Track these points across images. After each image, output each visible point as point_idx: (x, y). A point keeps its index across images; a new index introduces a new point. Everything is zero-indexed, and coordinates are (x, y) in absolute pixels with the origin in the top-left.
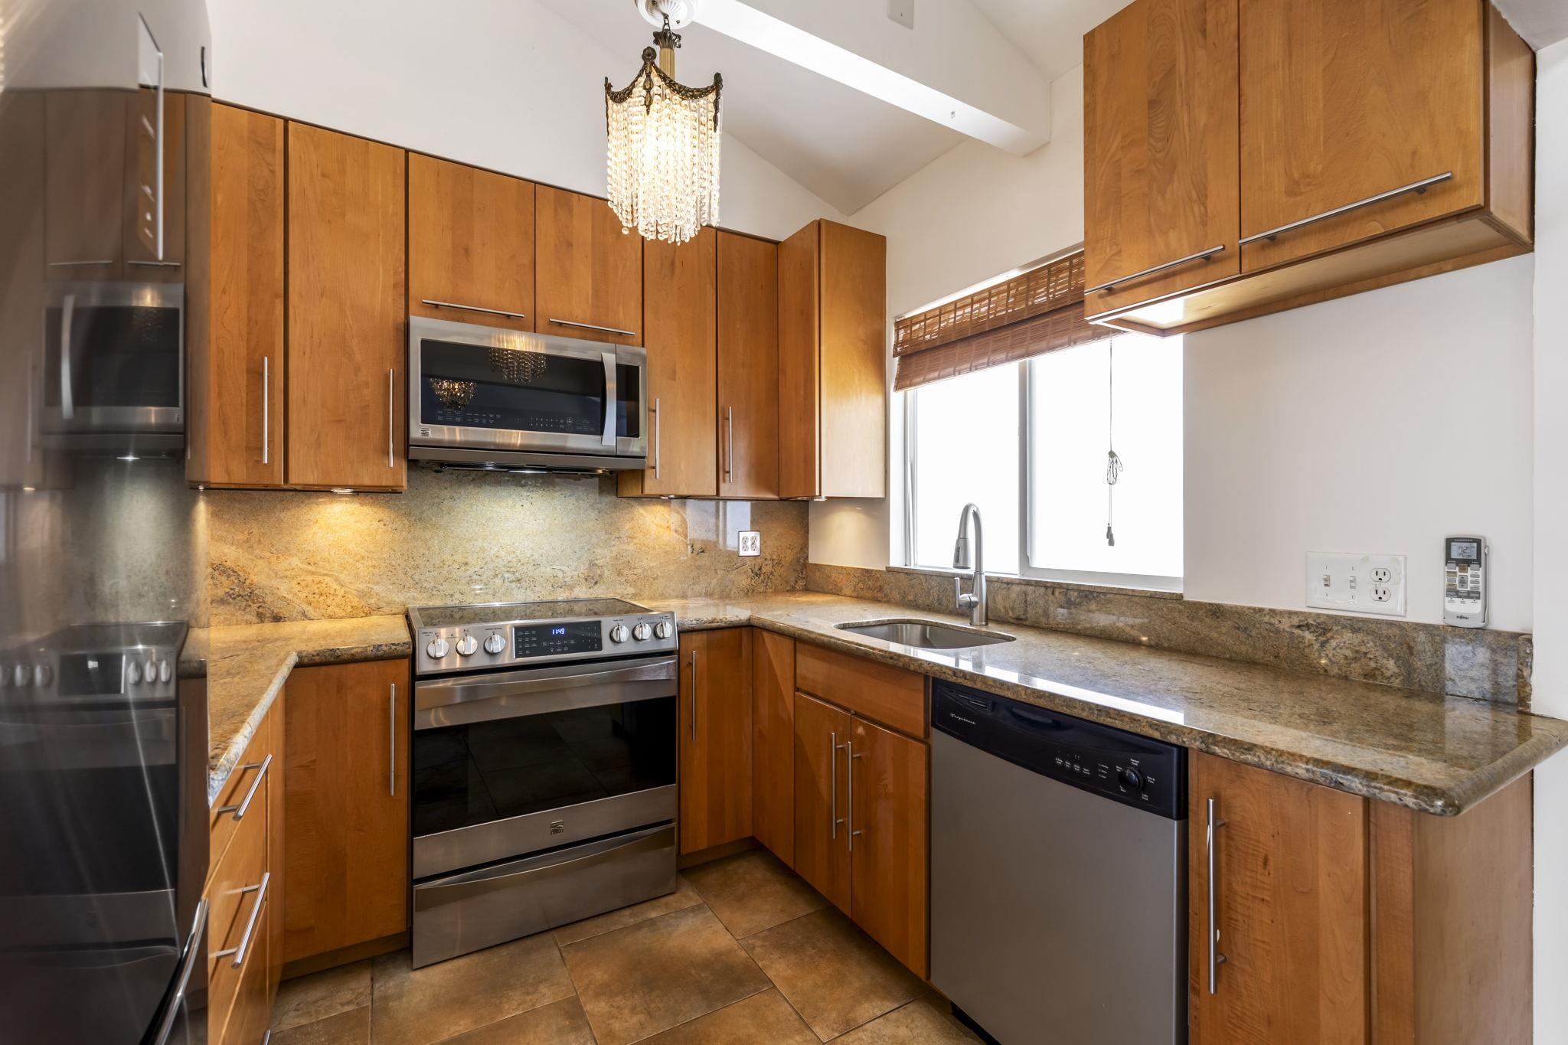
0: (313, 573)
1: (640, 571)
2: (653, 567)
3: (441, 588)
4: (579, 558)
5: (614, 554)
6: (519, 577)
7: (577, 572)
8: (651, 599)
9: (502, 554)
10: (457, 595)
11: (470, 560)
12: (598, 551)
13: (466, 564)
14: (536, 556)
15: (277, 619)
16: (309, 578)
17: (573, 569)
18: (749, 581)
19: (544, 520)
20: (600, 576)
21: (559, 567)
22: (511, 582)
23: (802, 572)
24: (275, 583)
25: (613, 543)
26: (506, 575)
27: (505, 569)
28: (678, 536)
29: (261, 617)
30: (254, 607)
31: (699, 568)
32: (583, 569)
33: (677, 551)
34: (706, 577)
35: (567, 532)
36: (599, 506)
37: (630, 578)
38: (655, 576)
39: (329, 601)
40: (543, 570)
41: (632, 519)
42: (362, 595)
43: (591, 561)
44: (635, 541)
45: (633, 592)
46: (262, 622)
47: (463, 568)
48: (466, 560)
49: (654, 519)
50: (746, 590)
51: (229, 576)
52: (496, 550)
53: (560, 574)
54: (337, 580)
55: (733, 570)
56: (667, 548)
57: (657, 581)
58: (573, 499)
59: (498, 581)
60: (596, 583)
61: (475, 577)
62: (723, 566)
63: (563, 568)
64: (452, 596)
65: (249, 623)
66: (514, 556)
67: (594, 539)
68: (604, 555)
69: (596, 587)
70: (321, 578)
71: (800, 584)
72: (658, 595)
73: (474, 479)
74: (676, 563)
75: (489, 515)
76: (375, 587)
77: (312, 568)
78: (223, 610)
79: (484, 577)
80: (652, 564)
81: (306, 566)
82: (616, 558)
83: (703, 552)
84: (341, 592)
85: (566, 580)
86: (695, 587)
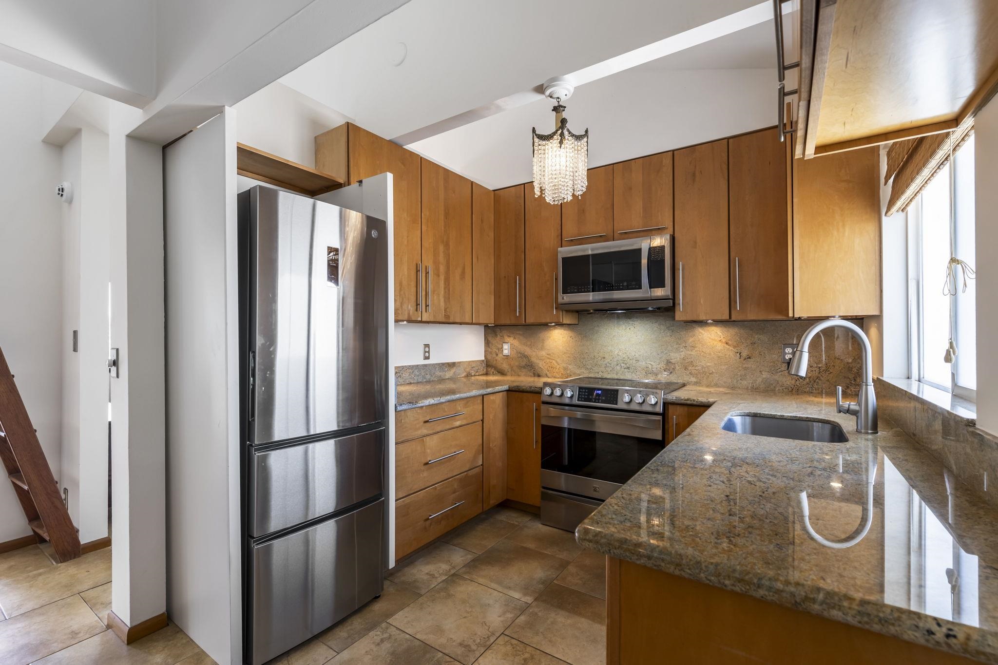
0: (549, 358)
1: (700, 368)
2: (709, 366)
3: (594, 369)
4: (660, 358)
5: (682, 356)
6: (628, 366)
7: (659, 366)
8: (708, 386)
9: (620, 354)
10: (600, 373)
11: (606, 356)
12: (672, 354)
13: (604, 358)
14: (637, 356)
15: (539, 376)
16: (548, 360)
17: (656, 365)
18: (793, 382)
19: (641, 336)
20: (673, 369)
21: (650, 362)
22: (625, 368)
23: (855, 380)
24: (538, 361)
25: (682, 350)
26: (622, 365)
27: (621, 362)
28: (728, 347)
29: (534, 375)
30: (533, 370)
31: (746, 369)
32: (663, 365)
33: (727, 356)
34: (752, 376)
35: (653, 343)
36: (673, 328)
37: (693, 371)
38: (711, 372)
39: (554, 371)
40: (641, 363)
41: (694, 335)
42: (565, 369)
43: (668, 360)
44: (696, 349)
45: (695, 381)
46: (535, 376)
47: (603, 360)
48: (604, 356)
49: (710, 336)
50: (790, 389)
51: (526, 358)
52: (617, 352)
53: (650, 366)
54: (557, 362)
55: (777, 373)
56: (720, 354)
57: (713, 375)
58: (657, 324)
59: (618, 368)
60: (671, 373)
61: (608, 365)
62: (767, 369)
63: (652, 363)
64: (598, 373)
65: (531, 376)
66: (625, 355)
67: (669, 347)
68: (676, 357)
69: (671, 375)
70: (551, 361)
71: (853, 389)
72: (713, 384)
73: (607, 316)
74: (727, 365)
75: (614, 334)
76: (569, 366)
77: (549, 356)
78: (524, 370)
79: (612, 365)
80: (709, 364)
81: (547, 356)
82: (684, 359)
83: (750, 358)
84: (558, 367)
85: (653, 370)
86: (742, 382)
